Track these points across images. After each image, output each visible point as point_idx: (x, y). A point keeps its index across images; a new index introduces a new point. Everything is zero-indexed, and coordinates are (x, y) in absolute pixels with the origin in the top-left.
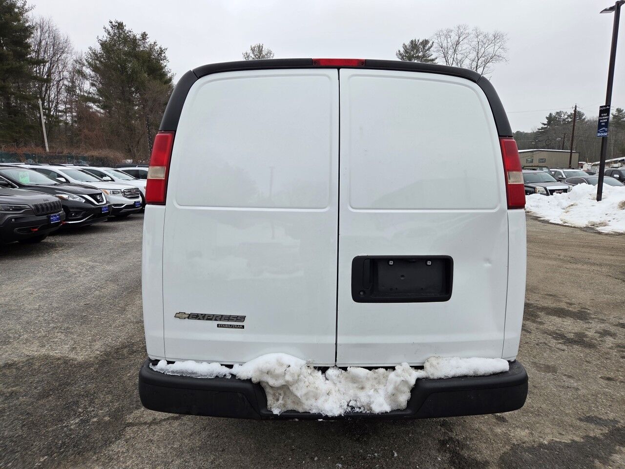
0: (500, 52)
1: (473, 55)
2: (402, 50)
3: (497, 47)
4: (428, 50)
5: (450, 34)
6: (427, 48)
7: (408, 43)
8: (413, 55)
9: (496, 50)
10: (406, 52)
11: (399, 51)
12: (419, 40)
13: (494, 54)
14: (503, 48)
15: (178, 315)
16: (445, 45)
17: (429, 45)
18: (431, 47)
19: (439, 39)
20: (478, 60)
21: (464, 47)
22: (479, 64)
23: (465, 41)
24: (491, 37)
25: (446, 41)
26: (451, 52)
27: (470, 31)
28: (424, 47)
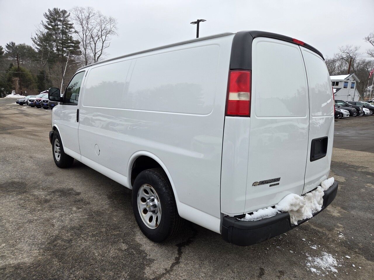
0: (113, 29)
1: (98, 28)
2: (48, 13)
3: (112, 26)
4: (67, 17)
5: (83, 10)
6: (66, 15)
7: (52, 9)
8: (56, 18)
9: (111, 27)
10: (51, 14)
11: (46, 13)
12: (59, 9)
13: (111, 30)
14: (115, 27)
15: (254, 184)
16: (80, 17)
17: (67, 14)
18: (69, 16)
19: (76, 12)
20: (102, 31)
21: (92, 21)
22: (102, 34)
23: (93, 17)
24: (108, 19)
25: (81, 14)
26: (84, 22)
27: (95, 12)
28: (64, 14)
